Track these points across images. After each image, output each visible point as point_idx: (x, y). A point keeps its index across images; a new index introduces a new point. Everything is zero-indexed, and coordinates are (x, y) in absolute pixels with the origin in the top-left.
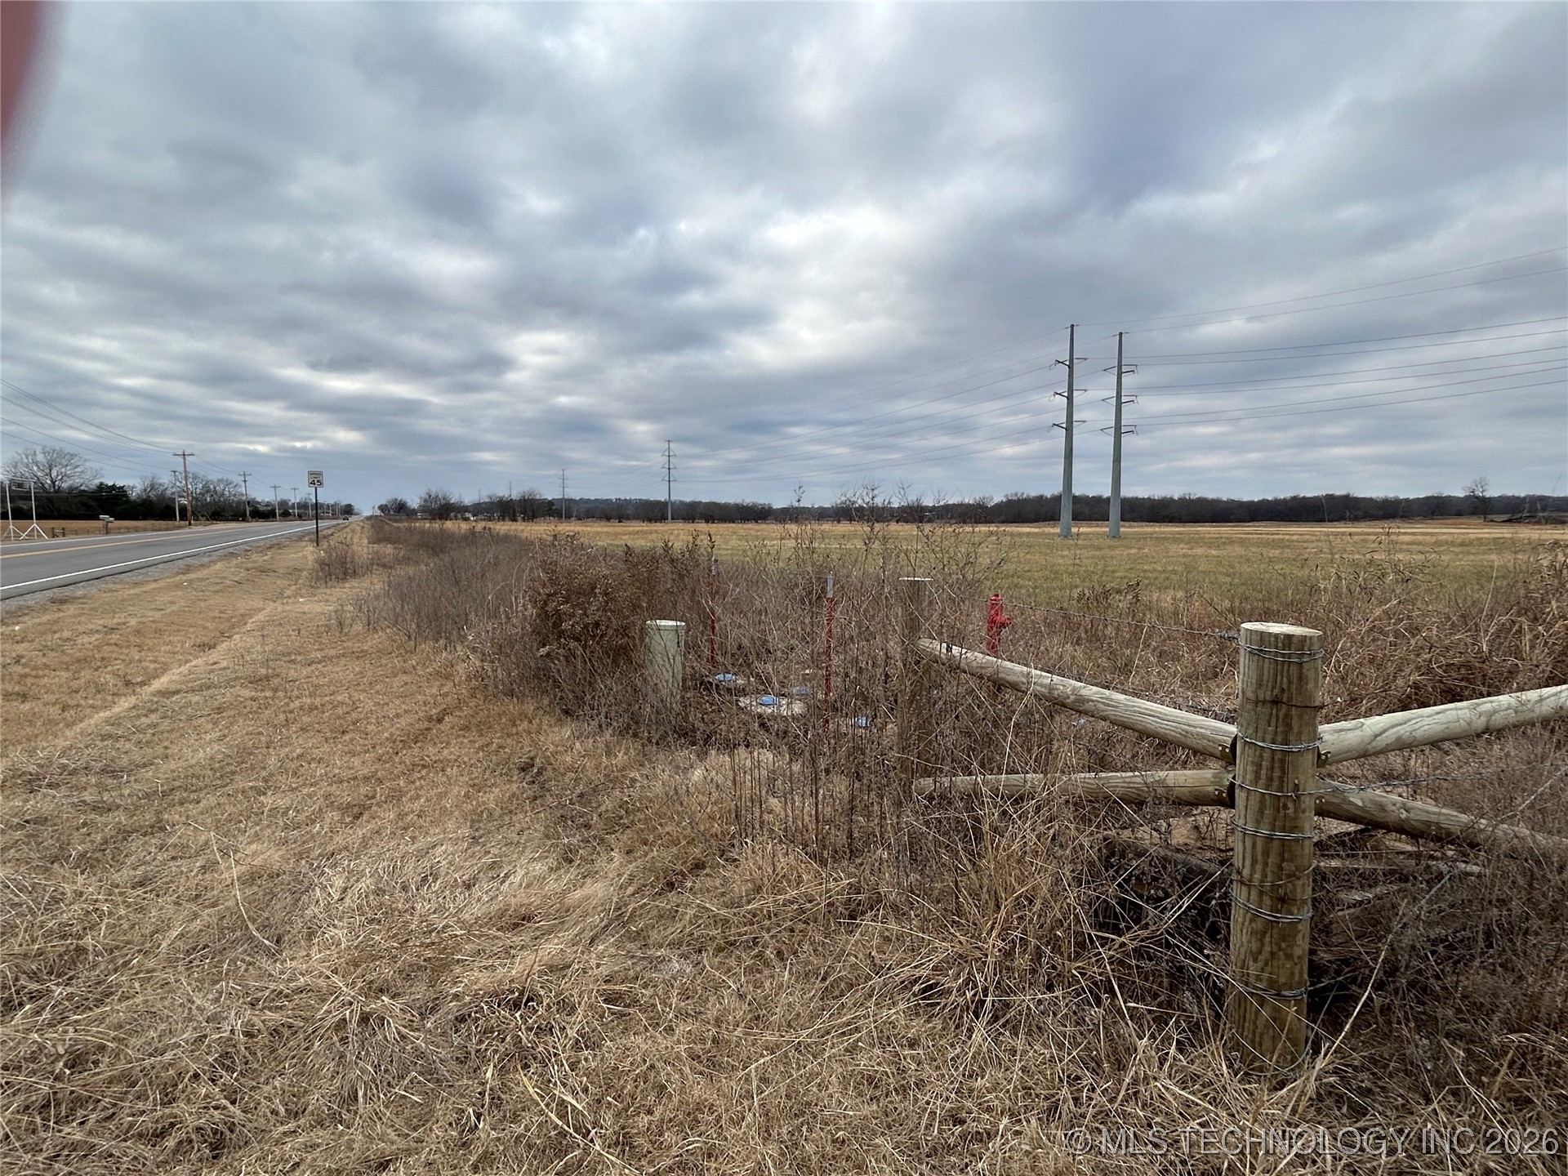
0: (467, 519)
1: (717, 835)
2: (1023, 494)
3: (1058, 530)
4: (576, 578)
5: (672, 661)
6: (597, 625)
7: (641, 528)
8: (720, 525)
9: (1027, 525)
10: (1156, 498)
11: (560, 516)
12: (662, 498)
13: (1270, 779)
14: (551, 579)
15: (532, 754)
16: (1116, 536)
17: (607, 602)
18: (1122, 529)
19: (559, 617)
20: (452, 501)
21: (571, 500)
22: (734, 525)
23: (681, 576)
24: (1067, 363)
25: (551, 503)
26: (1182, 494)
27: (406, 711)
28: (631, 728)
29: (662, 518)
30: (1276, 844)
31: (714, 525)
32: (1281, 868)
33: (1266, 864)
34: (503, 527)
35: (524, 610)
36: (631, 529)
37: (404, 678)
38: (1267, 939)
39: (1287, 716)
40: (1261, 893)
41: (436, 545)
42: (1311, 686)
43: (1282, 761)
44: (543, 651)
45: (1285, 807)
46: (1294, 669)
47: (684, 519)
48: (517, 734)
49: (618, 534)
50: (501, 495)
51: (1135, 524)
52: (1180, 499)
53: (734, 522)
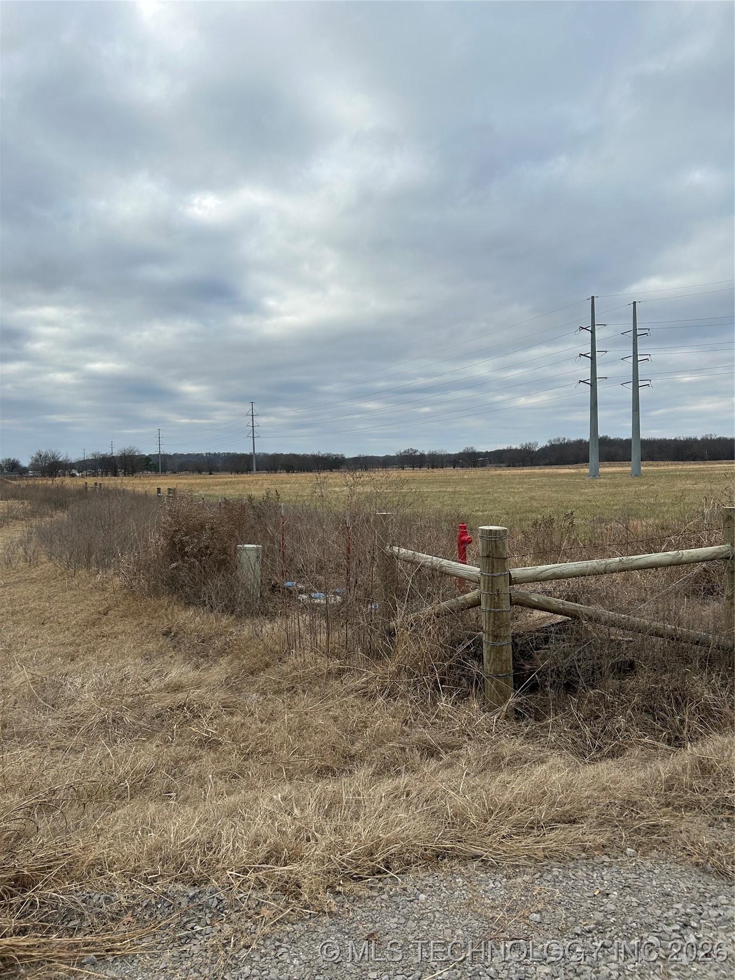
0: (73, 475)
1: (277, 652)
2: (564, 439)
3: (587, 471)
4: (191, 520)
5: (253, 567)
6: (207, 548)
7: (229, 479)
8: (299, 475)
9: (567, 466)
10: (682, 439)
11: (157, 471)
12: (248, 451)
13: (488, 587)
14: (175, 522)
15: (170, 626)
16: (637, 474)
17: (213, 534)
18: (642, 468)
19: (183, 545)
20: (61, 460)
21: (166, 455)
22: (311, 474)
23: (259, 517)
24: (590, 329)
25: (148, 459)
26: (704, 435)
27: (82, 610)
28: (229, 609)
29: (248, 470)
30: (492, 613)
31: (294, 474)
32: (495, 624)
33: (489, 623)
34: (109, 482)
35: (156, 541)
36: (221, 480)
37: (72, 592)
38: (492, 654)
39: (492, 562)
40: (489, 634)
41: (59, 500)
42: (501, 550)
43: (492, 580)
44: (174, 565)
45: (494, 599)
46: (493, 543)
47: (267, 470)
48: (159, 617)
49: (210, 485)
50: (104, 452)
51: (662, 463)
52: (703, 440)
53: (311, 472)
